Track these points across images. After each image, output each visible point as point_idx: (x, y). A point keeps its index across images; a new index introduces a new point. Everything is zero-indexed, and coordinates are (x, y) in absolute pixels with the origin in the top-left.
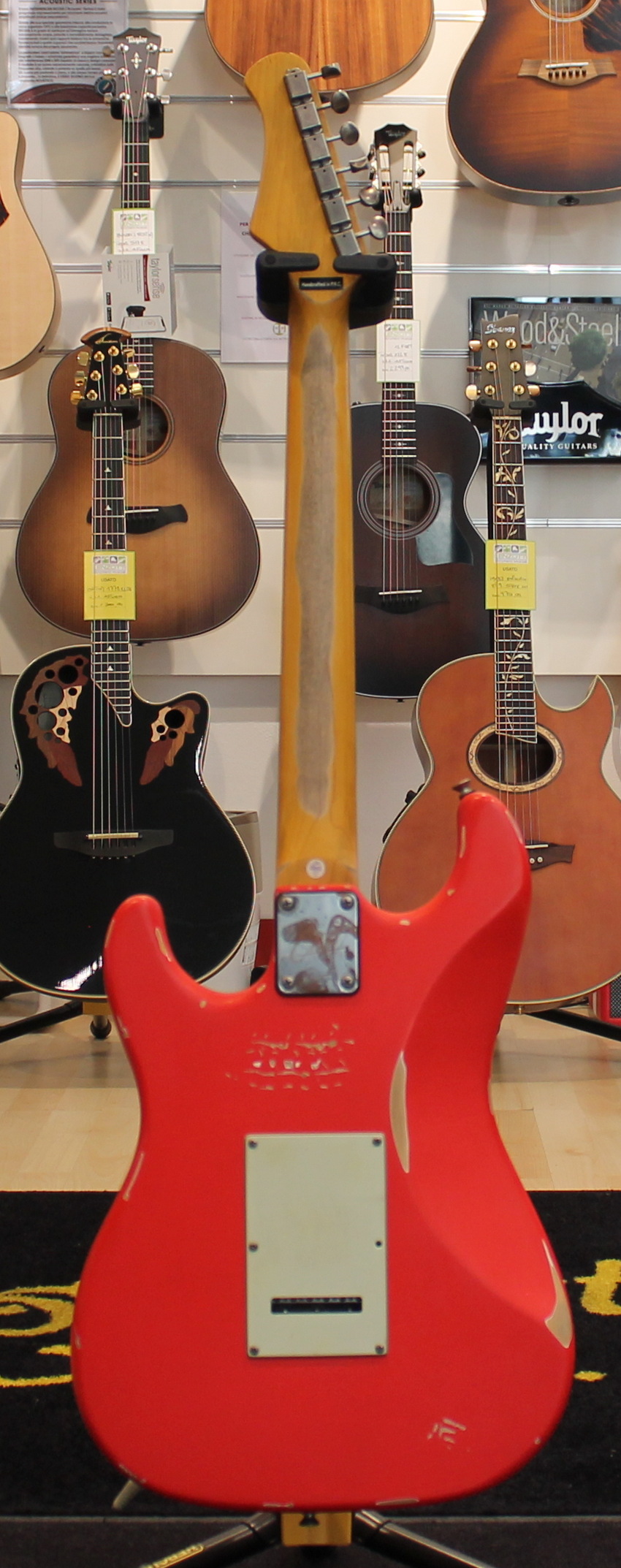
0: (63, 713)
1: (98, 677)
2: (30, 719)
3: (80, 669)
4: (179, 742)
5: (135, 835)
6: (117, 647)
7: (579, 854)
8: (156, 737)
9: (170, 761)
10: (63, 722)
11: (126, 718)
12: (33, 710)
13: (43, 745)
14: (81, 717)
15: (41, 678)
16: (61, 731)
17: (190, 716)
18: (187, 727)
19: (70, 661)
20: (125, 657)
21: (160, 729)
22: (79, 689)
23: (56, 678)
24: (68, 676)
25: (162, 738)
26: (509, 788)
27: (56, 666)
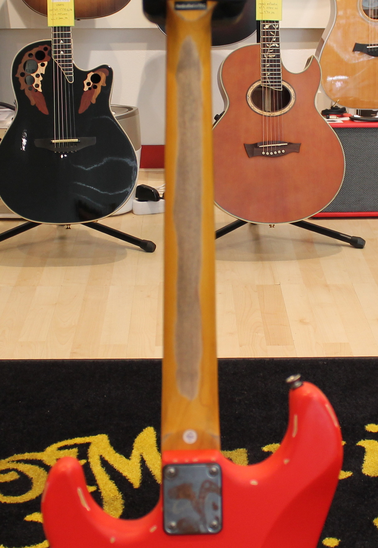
0: (38, 76)
1: (55, 57)
2: (21, 80)
3: (46, 53)
4: (98, 91)
5: (76, 140)
6: (65, 41)
7: (302, 148)
8: (86, 88)
9: (94, 101)
10: (38, 81)
11: (70, 78)
12: (23, 75)
13: (28, 93)
14: (47, 78)
15: (26, 58)
16: (37, 86)
17: (103, 77)
18: (102, 83)
19: (41, 48)
20: (69, 46)
21: (88, 84)
22: (46, 63)
23: (34, 57)
24: (40, 56)
25: (90, 89)
26: (267, 114)
27: (34, 51)
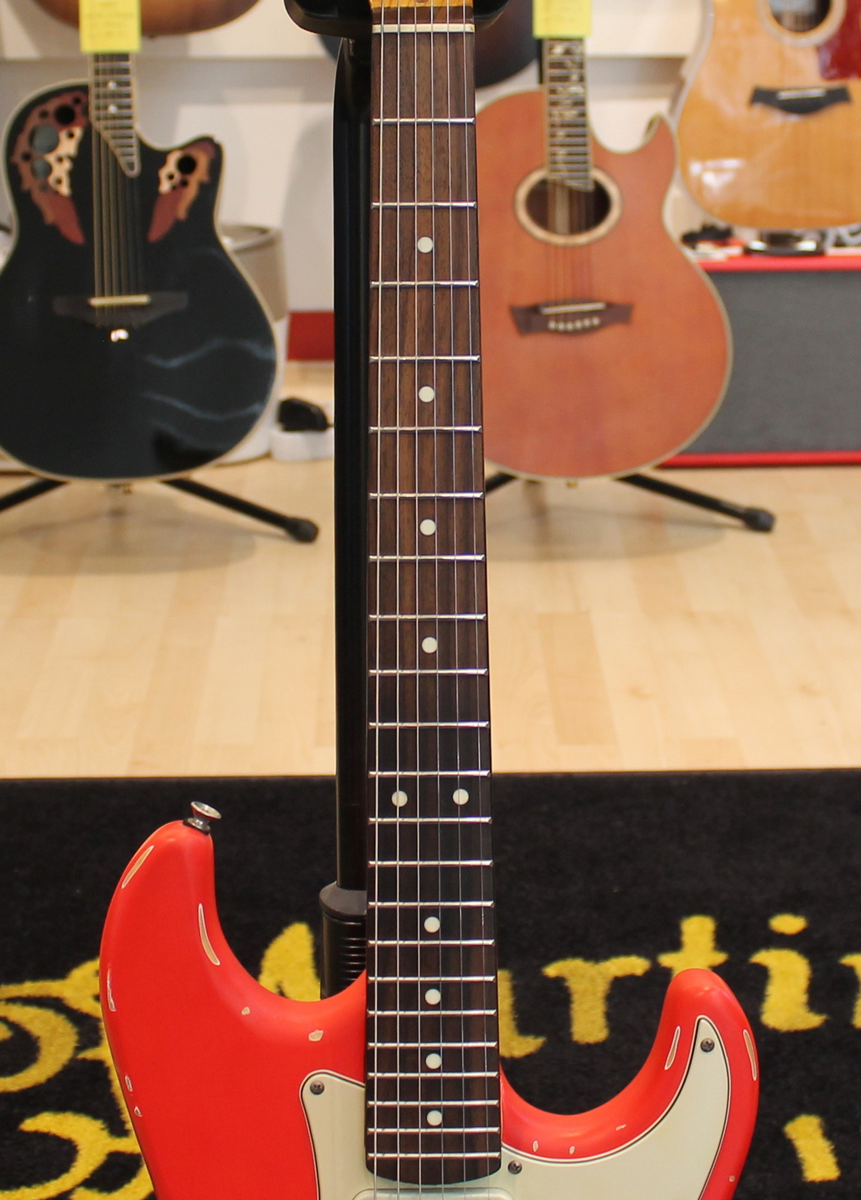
0: (60, 160)
1: (98, 119)
2: (25, 169)
3: (78, 109)
4: (191, 192)
5: (143, 299)
6: (120, 84)
7: (639, 314)
8: (165, 186)
9: (182, 213)
10: (61, 171)
11: (131, 166)
12: (27, 157)
13: (40, 199)
14: (81, 165)
15: (34, 120)
16: (59, 181)
17: (203, 161)
18: (200, 174)
19: (67, 100)
20: (128, 96)
21: (171, 177)
22: (78, 132)
23: (51, 120)
24: (66, 117)
25: (174, 188)
26: (559, 240)
27: (52, 106)
